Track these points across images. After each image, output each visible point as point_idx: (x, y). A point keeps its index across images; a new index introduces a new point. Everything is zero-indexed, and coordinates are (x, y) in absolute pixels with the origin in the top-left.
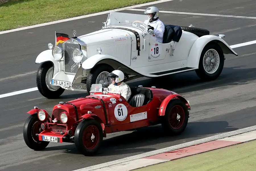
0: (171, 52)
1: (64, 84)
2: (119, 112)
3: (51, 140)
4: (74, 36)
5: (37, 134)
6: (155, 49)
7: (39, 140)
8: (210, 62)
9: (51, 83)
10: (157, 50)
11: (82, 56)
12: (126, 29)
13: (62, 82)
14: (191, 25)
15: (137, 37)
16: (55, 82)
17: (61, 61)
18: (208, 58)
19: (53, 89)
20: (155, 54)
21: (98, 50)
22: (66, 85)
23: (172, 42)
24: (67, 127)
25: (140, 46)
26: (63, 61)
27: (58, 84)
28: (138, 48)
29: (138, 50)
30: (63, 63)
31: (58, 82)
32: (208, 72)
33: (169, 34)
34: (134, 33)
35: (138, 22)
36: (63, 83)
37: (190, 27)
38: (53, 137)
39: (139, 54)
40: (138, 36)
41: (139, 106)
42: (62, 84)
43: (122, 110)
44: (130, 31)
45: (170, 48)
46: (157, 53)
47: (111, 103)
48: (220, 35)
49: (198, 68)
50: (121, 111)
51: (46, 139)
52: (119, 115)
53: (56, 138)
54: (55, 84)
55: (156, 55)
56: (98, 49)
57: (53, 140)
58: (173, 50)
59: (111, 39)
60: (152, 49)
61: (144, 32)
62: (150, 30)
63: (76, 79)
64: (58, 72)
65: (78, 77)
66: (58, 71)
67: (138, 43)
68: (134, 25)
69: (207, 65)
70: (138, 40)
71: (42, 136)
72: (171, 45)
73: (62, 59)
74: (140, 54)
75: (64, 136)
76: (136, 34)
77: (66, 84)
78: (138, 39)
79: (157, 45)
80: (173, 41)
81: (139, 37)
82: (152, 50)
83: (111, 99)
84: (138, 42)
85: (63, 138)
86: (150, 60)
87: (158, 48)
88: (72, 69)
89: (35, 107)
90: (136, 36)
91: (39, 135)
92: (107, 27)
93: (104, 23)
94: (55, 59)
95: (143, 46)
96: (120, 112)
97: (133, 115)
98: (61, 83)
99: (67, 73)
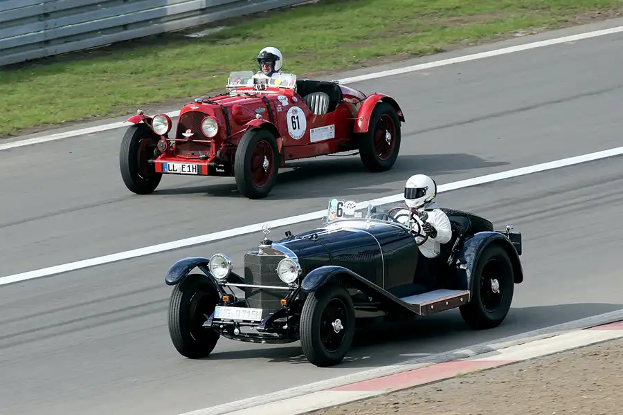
2: (293, 122)
3: (184, 169)
5: (150, 161)
7: (156, 171)
24: (214, 145)
38: (187, 165)
41: (320, 113)
43: (297, 118)
47: (281, 104)
50: (296, 120)
51: (171, 168)
52: (294, 129)
53: (194, 166)
57: (186, 169)
71: (162, 164)
75: (211, 162)
83: (279, 98)
85: (209, 166)
89: (139, 111)
91: (156, 161)
96: (295, 122)
97: (314, 129)
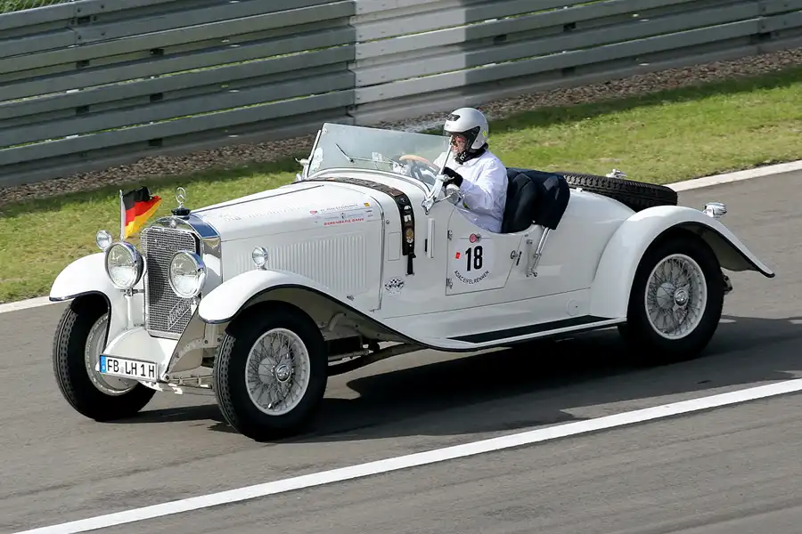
0: (528, 262)
1: (140, 370)
4: (180, 207)
6: (469, 252)
8: (669, 298)
9: (97, 368)
10: (476, 258)
11: (202, 275)
12: (368, 184)
13: (134, 362)
14: (614, 170)
15: (403, 213)
16: (111, 363)
17: (134, 291)
18: (663, 285)
19: (115, 389)
20: (469, 269)
21: (258, 255)
22: (147, 377)
23: (534, 228)
25: (413, 243)
26: (144, 291)
27: (122, 372)
28: (408, 250)
29: (406, 257)
30: (142, 298)
31: (122, 363)
32: (666, 332)
33: (524, 199)
34: (395, 198)
35: (414, 161)
36: (135, 368)
37: (610, 178)
39: (410, 271)
40: (407, 208)
42: (134, 370)
44: (382, 190)
45: (523, 248)
46: (476, 267)
48: (709, 207)
49: (625, 319)
54: (111, 371)
55: (475, 273)
56: (256, 252)
58: (536, 256)
59: (309, 219)
60: (458, 254)
61: (429, 194)
62: (450, 186)
63: (181, 354)
64: (125, 329)
65: (187, 349)
66: (124, 325)
67: (409, 231)
68: (397, 169)
69: (662, 310)
70: (406, 220)
72: (528, 238)
73: (140, 286)
74: (414, 271)
76: (402, 201)
77: (147, 372)
78: (407, 218)
79: (478, 238)
80: (536, 226)
81: (411, 212)
82: (457, 257)
84: (408, 227)
86: (450, 291)
87: (480, 248)
88: (170, 319)
90: (401, 207)
92: (311, 177)
93: (302, 161)
94: (116, 287)
95: (426, 240)
98: (129, 369)
99: (156, 332)
